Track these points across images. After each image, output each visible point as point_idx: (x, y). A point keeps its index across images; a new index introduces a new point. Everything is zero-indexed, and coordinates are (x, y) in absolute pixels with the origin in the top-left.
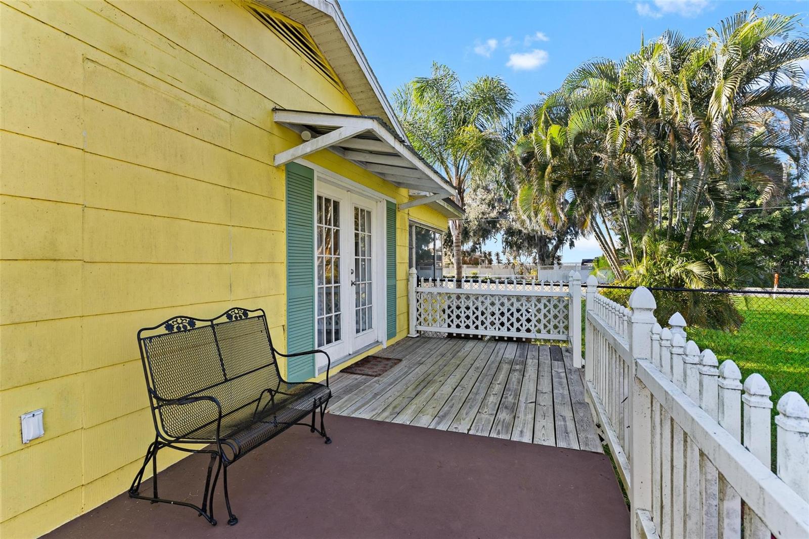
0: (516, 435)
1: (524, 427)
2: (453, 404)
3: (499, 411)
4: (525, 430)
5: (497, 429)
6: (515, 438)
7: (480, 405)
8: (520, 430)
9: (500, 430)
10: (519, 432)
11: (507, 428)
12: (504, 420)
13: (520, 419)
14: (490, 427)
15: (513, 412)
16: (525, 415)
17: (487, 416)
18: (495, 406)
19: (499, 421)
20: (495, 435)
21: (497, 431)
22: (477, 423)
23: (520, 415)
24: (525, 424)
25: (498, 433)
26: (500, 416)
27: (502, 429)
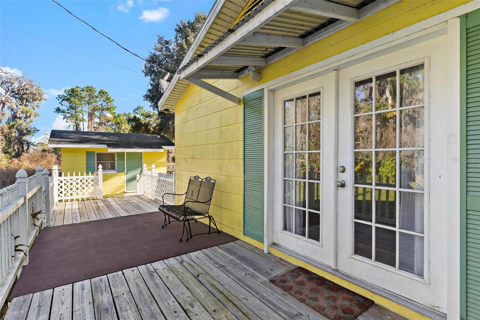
0: (87, 284)
1: (82, 295)
2: (158, 288)
3: (112, 302)
4: (80, 291)
5: (104, 283)
6: (87, 282)
7: (136, 300)
8: (85, 290)
9: (101, 283)
10: (85, 288)
11: (96, 288)
12: (102, 294)
13: (88, 301)
14: (110, 282)
15: (98, 308)
16: (83, 309)
17: (120, 291)
18: (120, 306)
19: (106, 290)
20: (103, 278)
21: (103, 281)
22: (122, 280)
23: (89, 306)
24: (82, 298)
25: (101, 280)
26: (108, 295)
27: (100, 284)
